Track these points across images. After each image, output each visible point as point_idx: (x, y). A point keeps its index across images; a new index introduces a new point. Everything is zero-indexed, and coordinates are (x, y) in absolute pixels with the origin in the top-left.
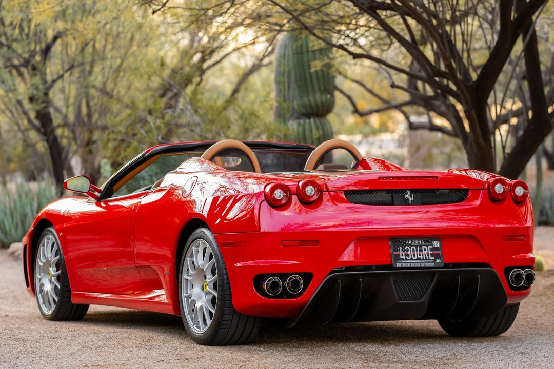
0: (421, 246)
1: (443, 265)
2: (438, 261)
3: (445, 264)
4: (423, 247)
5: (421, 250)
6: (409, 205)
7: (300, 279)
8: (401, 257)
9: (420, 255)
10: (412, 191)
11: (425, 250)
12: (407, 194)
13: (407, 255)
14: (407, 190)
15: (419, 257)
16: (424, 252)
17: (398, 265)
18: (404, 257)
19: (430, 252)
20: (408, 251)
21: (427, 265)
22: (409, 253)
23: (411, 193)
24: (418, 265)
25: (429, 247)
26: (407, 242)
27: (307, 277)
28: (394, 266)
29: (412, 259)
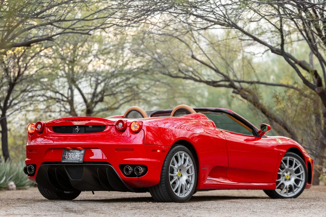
0: (75, 153)
1: (83, 162)
2: (81, 160)
4: (76, 153)
5: (75, 155)
8: (66, 158)
9: (74, 157)
11: (77, 155)
12: (77, 128)
13: (68, 157)
15: (73, 158)
16: (76, 155)
17: (63, 161)
18: (67, 158)
19: (79, 156)
20: (69, 155)
21: (75, 162)
22: (69, 156)
24: (71, 162)
25: (79, 153)
26: (70, 151)
28: (61, 162)
29: (70, 159)
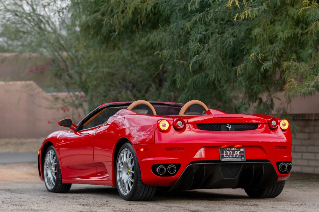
0: (234, 151)
1: (245, 160)
2: (243, 158)
3: (246, 160)
4: (236, 151)
5: (234, 153)
6: (228, 131)
7: (174, 167)
8: (225, 156)
9: (234, 155)
10: (230, 124)
11: (237, 153)
12: (227, 125)
13: (227, 155)
14: (227, 123)
17: (223, 160)
19: (239, 154)
20: (228, 153)
21: (238, 160)
23: (230, 125)
24: (233, 160)
25: (238, 151)
26: (228, 149)
27: (178, 166)
28: (221, 160)
29: (230, 157)
